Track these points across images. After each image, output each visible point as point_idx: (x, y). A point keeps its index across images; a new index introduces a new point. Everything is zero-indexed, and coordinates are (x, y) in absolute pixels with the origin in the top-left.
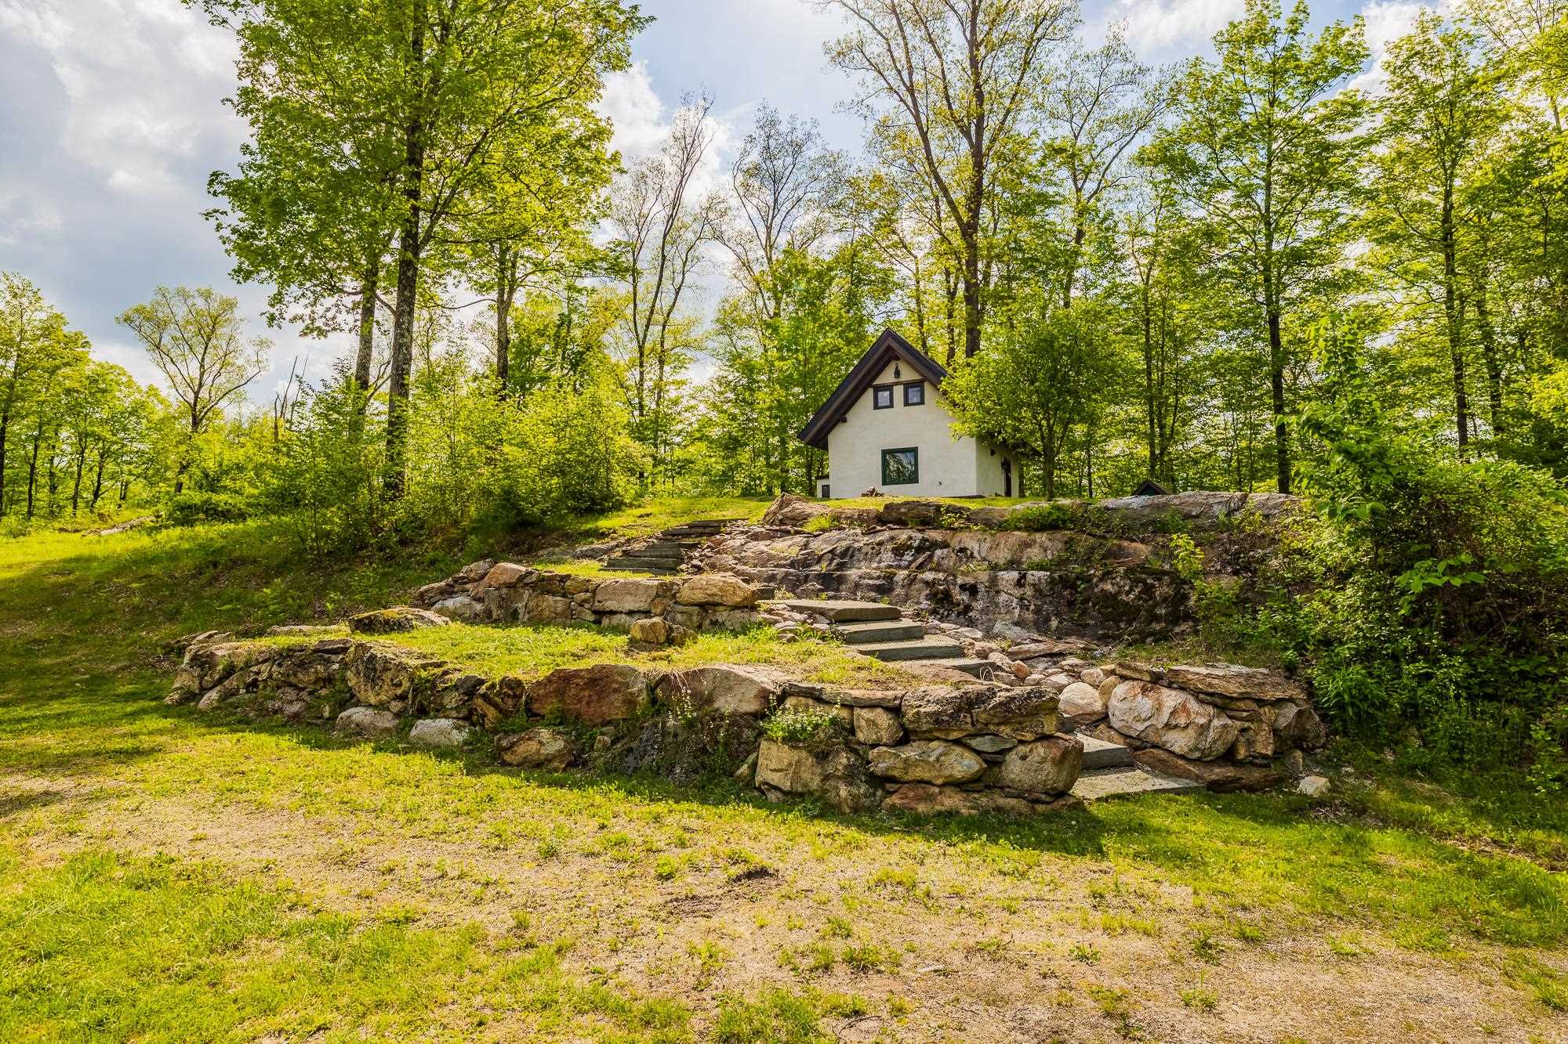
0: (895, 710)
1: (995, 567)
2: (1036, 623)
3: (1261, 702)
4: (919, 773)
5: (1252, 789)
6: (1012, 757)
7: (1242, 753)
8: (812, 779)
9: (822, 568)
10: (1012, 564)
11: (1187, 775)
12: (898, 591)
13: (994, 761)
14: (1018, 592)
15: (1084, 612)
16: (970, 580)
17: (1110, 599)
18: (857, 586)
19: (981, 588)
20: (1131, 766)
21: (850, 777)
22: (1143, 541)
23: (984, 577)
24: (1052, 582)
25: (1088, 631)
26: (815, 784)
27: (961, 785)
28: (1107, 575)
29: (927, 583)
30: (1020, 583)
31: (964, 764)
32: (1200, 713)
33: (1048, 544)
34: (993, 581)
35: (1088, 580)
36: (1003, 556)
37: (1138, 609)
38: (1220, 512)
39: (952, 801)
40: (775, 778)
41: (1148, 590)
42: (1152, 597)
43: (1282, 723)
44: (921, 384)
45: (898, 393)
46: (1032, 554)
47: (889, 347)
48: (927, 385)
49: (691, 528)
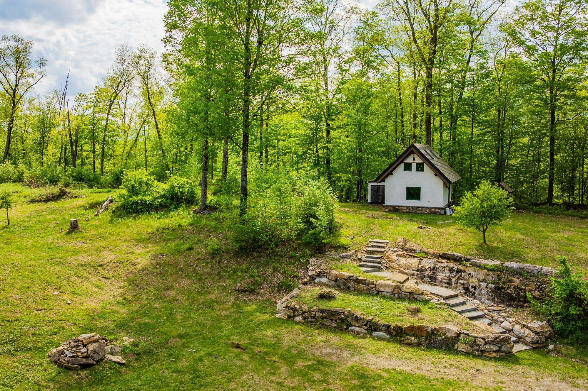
0: (484, 339)
1: (479, 280)
2: (492, 299)
3: (543, 332)
4: (489, 350)
5: (540, 348)
6: (503, 346)
7: (539, 342)
8: (470, 350)
9: (428, 273)
10: (484, 280)
11: (529, 346)
12: (454, 285)
13: (500, 347)
14: (486, 290)
15: (503, 297)
16: (474, 285)
17: (509, 295)
18: (441, 282)
19: (477, 287)
20: (518, 342)
21: (477, 350)
22: (517, 278)
23: (477, 284)
24: (495, 288)
25: (505, 303)
26: (471, 351)
27: (495, 352)
28: (508, 288)
29: (462, 284)
30: (487, 287)
31: (496, 348)
32: (533, 335)
33: (493, 276)
34: (480, 285)
35: (504, 288)
36: (481, 277)
37: (516, 298)
38: (536, 272)
39: (494, 355)
40: (463, 350)
41: (519, 293)
42: (519, 295)
43: (547, 335)
44: (423, 164)
45: (414, 166)
46: (489, 278)
47: (412, 151)
48: (425, 164)
49: (373, 246)
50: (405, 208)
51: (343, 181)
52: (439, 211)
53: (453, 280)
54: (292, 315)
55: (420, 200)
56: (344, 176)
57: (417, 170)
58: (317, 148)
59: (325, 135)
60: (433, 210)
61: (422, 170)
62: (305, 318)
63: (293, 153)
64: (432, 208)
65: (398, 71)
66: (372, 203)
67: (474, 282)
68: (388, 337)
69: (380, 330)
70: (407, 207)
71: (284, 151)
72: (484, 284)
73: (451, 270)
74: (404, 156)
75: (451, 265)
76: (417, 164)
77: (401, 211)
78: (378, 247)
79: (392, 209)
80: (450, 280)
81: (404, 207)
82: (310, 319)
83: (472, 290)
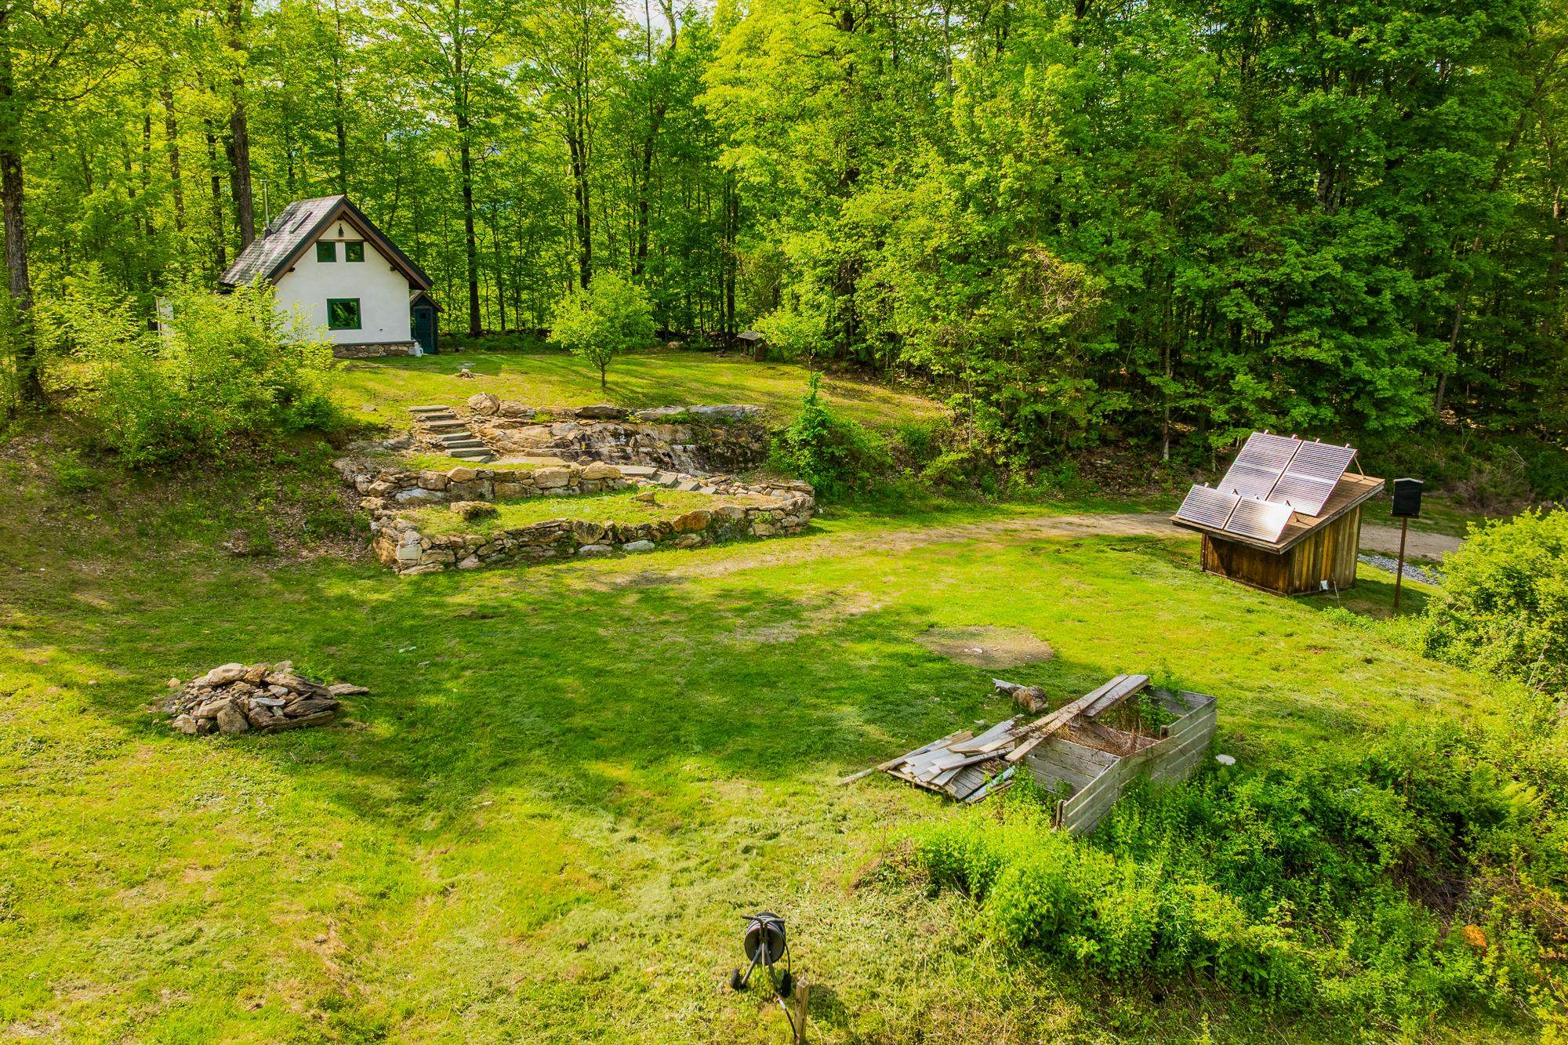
1: (667, 443)
2: (703, 467)
9: (578, 447)
10: (674, 442)
12: (634, 458)
13: (799, 518)
14: (687, 455)
15: (717, 461)
16: (665, 452)
17: (722, 456)
18: (611, 456)
21: (782, 528)
22: (720, 428)
23: (668, 449)
24: (698, 449)
25: (722, 469)
26: (774, 531)
28: (716, 446)
29: (645, 453)
33: (686, 431)
34: (673, 450)
35: (710, 448)
37: (734, 459)
42: (736, 454)
44: (360, 244)
45: (340, 250)
46: (680, 436)
47: (344, 212)
48: (366, 245)
49: (429, 418)
52: (401, 348)
53: (629, 450)
54: (452, 559)
55: (360, 327)
57: (349, 259)
60: (393, 348)
61: (360, 258)
62: (481, 558)
64: (390, 344)
67: (662, 447)
68: (653, 545)
69: (636, 539)
72: (679, 448)
73: (615, 435)
75: (611, 427)
76: (348, 244)
78: (440, 418)
80: (624, 451)
82: (495, 557)
83: (666, 459)
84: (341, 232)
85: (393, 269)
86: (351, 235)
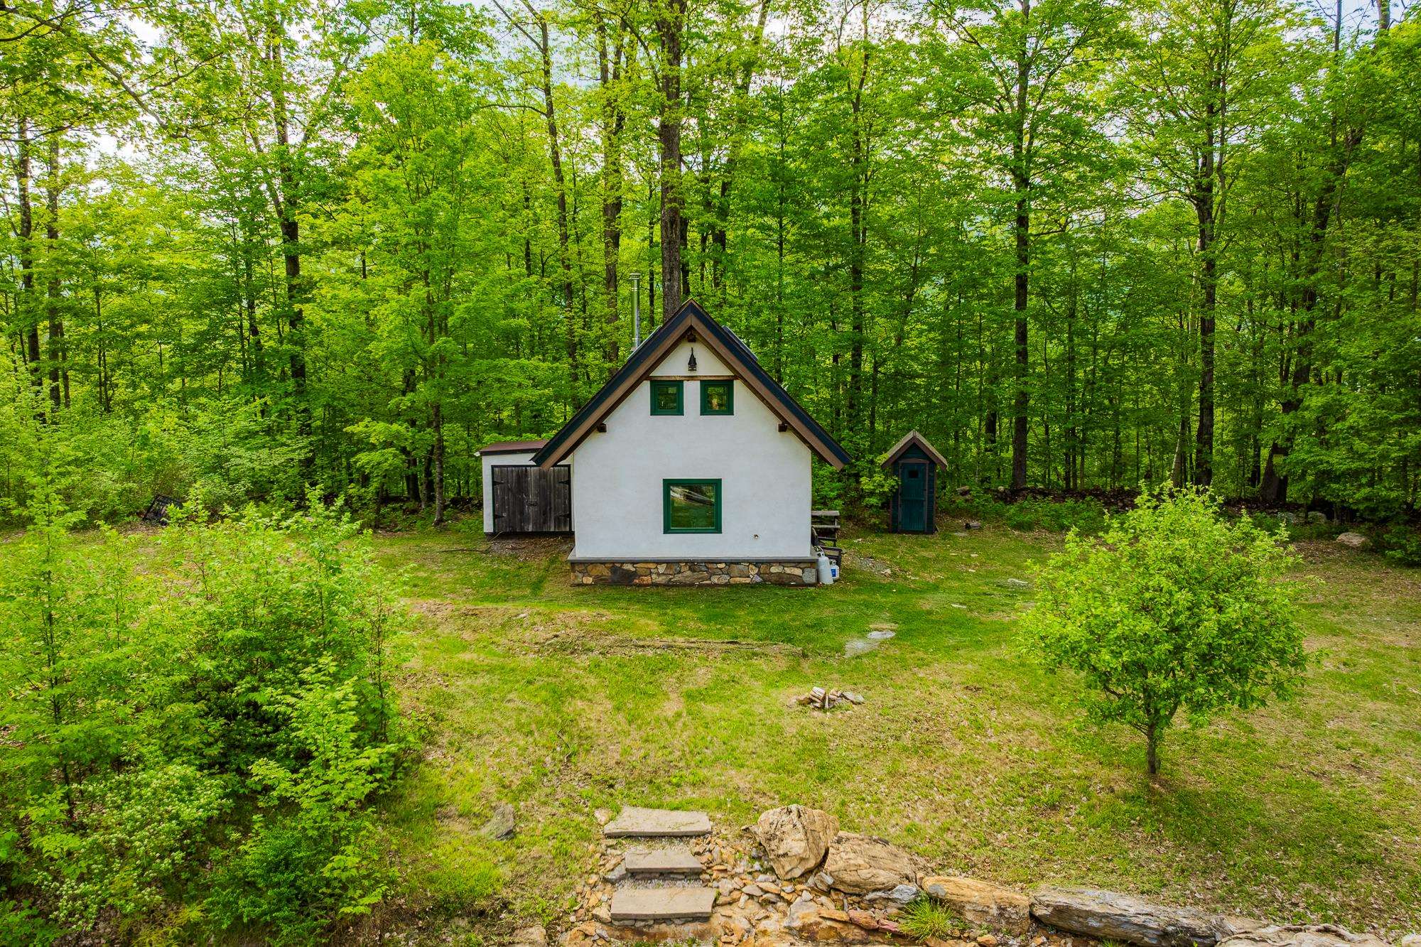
44: (727, 384)
45: (692, 393)
47: (691, 328)
48: (738, 386)
50: (662, 569)
51: (373, 447)
52: (798, 572)
55: (718, 530)
56: (377, 430)
57: (706, 409)
58: (251, 318)
59: (281, 271)
60: (774, 569)
61: (727, 409)
63: (163, 338)
64: (770, 563)
65: (545, 50)
66: (499, 535)
70: (669, 563)
71: (124, 329)
74: (659, 352)
76: (706, 384)
77: (647, 580)
79: (605, 572)
81: (658, 562)
84: (692, 363)
85: (782, 429)
86: (710, 367)
